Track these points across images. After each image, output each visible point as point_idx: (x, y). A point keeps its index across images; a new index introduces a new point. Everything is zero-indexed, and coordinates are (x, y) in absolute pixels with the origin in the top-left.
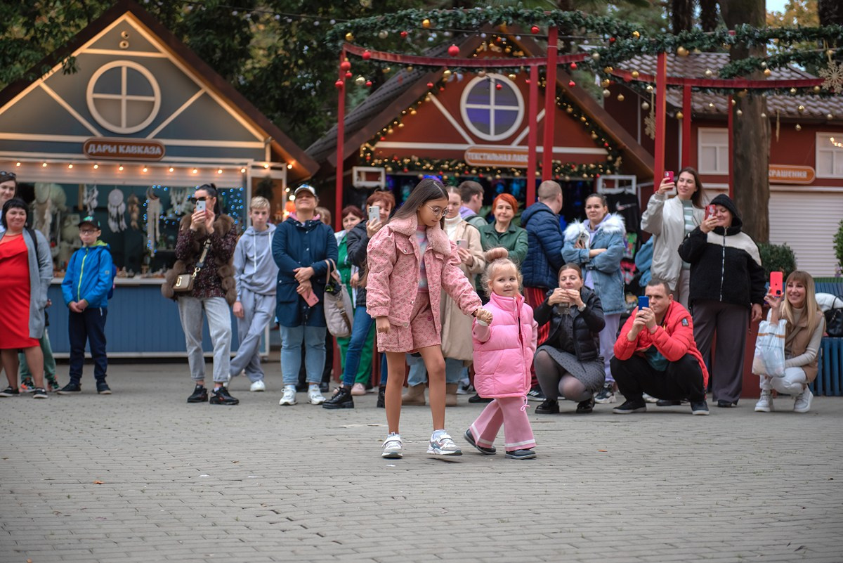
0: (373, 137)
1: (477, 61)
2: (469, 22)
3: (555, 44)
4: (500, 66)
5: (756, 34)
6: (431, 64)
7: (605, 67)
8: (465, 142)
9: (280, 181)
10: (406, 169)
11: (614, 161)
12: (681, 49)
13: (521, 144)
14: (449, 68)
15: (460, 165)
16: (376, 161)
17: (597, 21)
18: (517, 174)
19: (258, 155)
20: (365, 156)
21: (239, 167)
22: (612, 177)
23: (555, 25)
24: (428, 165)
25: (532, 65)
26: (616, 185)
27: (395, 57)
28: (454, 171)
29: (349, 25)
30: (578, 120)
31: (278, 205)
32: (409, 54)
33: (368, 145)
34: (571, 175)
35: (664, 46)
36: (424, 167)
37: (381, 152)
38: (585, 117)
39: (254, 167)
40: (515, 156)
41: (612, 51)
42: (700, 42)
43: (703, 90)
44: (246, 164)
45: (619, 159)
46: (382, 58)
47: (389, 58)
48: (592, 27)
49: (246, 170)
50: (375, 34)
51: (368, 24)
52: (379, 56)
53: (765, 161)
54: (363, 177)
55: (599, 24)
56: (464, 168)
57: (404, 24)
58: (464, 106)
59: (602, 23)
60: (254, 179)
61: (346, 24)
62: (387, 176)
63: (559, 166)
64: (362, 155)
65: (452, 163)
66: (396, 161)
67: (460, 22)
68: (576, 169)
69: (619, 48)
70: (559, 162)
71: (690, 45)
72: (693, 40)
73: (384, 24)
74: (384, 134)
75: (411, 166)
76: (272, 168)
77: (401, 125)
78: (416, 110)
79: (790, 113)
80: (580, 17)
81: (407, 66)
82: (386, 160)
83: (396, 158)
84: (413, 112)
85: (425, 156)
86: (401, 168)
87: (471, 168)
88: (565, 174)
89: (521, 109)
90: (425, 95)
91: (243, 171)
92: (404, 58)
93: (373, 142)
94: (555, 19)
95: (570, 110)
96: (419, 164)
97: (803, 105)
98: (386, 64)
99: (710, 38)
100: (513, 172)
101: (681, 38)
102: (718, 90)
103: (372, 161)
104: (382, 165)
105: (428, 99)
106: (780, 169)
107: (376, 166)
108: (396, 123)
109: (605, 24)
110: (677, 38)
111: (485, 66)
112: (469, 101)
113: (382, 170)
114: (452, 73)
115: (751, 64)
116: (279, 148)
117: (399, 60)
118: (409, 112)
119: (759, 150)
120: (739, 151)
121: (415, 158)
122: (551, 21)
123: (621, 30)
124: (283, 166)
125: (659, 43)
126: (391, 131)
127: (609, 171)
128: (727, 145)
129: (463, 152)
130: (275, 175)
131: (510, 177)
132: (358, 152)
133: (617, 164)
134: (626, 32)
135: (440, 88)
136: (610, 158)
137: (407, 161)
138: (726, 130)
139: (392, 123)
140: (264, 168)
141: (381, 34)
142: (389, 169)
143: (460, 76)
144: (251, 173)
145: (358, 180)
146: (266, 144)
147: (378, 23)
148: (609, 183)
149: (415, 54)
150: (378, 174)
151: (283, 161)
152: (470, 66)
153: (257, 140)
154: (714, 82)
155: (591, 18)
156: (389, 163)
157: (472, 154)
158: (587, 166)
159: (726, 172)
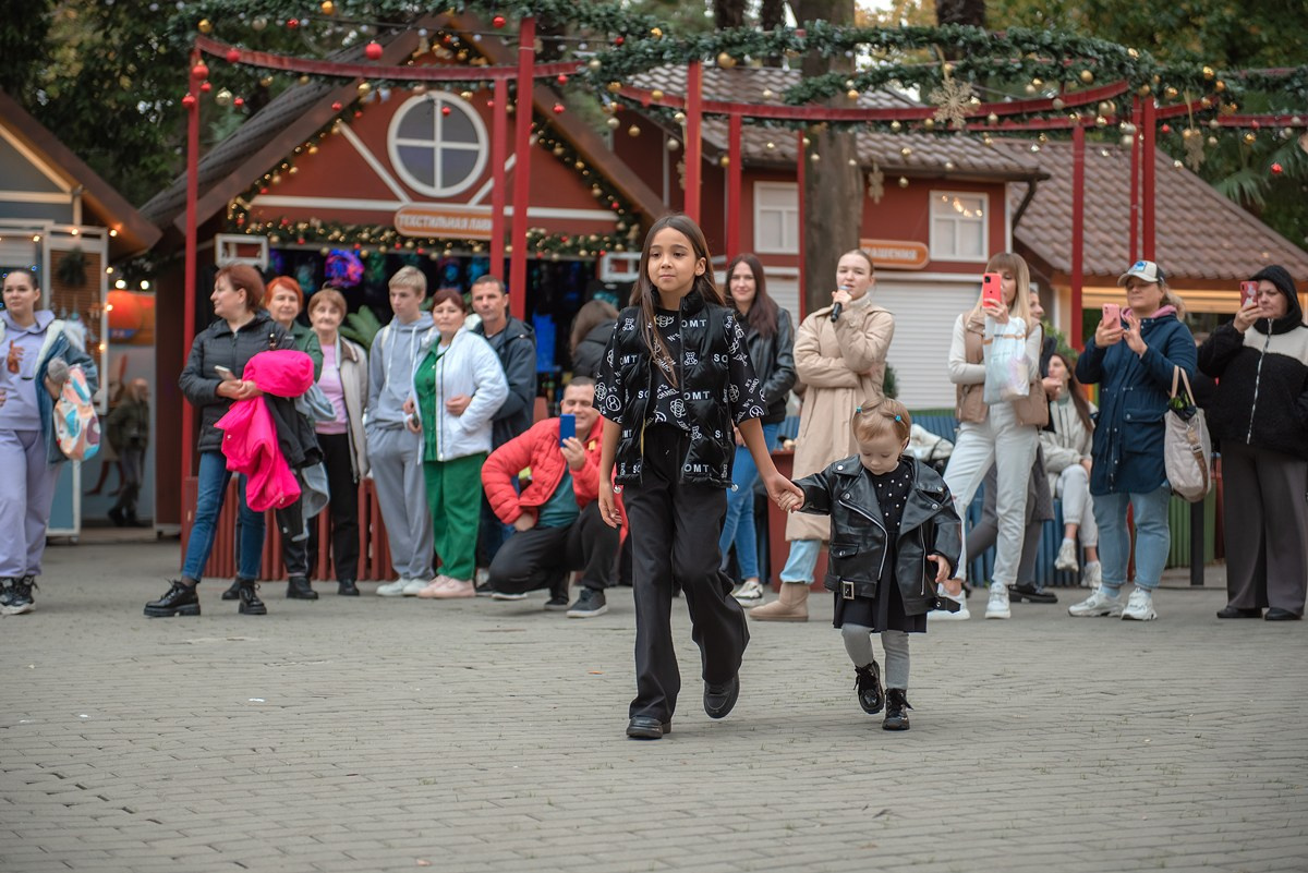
0: (247, 187)
1: (411, 71)
2: (395, 7)
3: (532, 45)
4: (446, 78)
5: (837, 37)
6: (337, 73)
7: (609, 82)
8: (395, 198)
9: (98, 256)
10: (301, 240)
11: (627, 231)
12: (724, 57)
13: (484, 202)
14: (367, 80)
15: (388, 234)
16: (253, 226)
17: (596, 11)
18: (477, 249)
19: (61, 214)
20: (235, 219)
21: (30, 233)
22: (624, 256)
23: (530, 15)
24: (337, 234)
25: (496, 77)
26: (631, 268)
27: (281, 61)
28: (378, 244)
29: (204, 7)
30: (571, 166)
31: (94, 295)
32: (303, 57)
33: (239, 201)
34: (561, 252)
35: (698, 51)
36: (330, 238)
37: (261, 212)
38: (582, 161)
39: (54, 233)
40: (473, 221)
41: (620, 58)
42: (752, 46)
43: (759, 121)
44: (41, 228)
45: (635, 228)
46: (259, 62)
47: (272, 63)
48: (588, 20)
49: (41, 239)
50: (247, 23)
51: (234, 6)
52: (254, 58)
53: (854, 234)
54: (233, 252)
55: (598, 16)
56: (393, 238)
57: (291, 8)
58: (394, 142)
59: (603, 14)
60: (54, 253)
61: (198, 5)
62: (271, 250)
63: (543, 237)
64: (230, 217)
65: (375, 231)
66: (285, 227)
67: (381, 9)
68: (569, 243)
69: (629, 54)
70: (542, 231)
71: (737, 50)
72: (741, 43)
73: (260, 8)
74: (267, 183)
75: (310, 235)
76: (85, 236)
77: (293, 170)
78: (316, 146)
79: (892, 161)
80: (570, 4)
81: (300, 75)
82: (269, 225)
83: (285, 221)
84: (313, 150)
85: (332, 219)
86: (294, 238)
87: (404, 239)
88: (552, 251)
89: (482, 147)
90: (331, 124)
91: (36, 239)
92: (295, 62)
93: (248, 195)
94: (530, 5)
95: (558, 151)
96: (321, 231)
97: (910, 148)
98: (265, 71)
99: (767, 40)
100: (471, 247)
101: (724, 41)
102: (783, 121)
103: (246, 225)
104: (264, 233)
105: (335, 130)
106: (877, 246)
107: (252, 233)
108: (284, 166)
109: (609, 15)
110: (719, 40)
111: (424, 78)
112: (401, 134)
113: (263, 240)
114: (372, 88)
115: (832, 84)
116: (95, 202)
117: (287, 66)
118: (305, 149)
119: (846, 215)
120: (816, 218)
121: (316, 223)
122: (525, 8)
123: (633, 25)
124: (103, 231)
125: (691, 46)
126: (276, 179)
127: (619, 247)
128: (795, 208)
129: (393, 213)
130: (89, 246)
131: (467, 254)
132: (224, 210)
133: (632, 235)
134: (641, 29)
135: (354, 113)
136: (621, 226)
137: (302, 226)
138: (795, 186)
139: (278, 166)
140: (70, 235)
141: (256, 22)
142: (275, 239)
143: (384, 93)
144: (51, 243)
145: (223, 255)
146: (74, 198)
147: (250, 5)
148: (621, 265)
149: (312, 56)
150: (257, 246)
151: (102, 223)
152: (400, 77)
153: (58, 190)
154: (775, 109)
155: (586, 6)
156: (275, 229)
157: (407, 217)
158: (587, 239)
159: (795, 250)
